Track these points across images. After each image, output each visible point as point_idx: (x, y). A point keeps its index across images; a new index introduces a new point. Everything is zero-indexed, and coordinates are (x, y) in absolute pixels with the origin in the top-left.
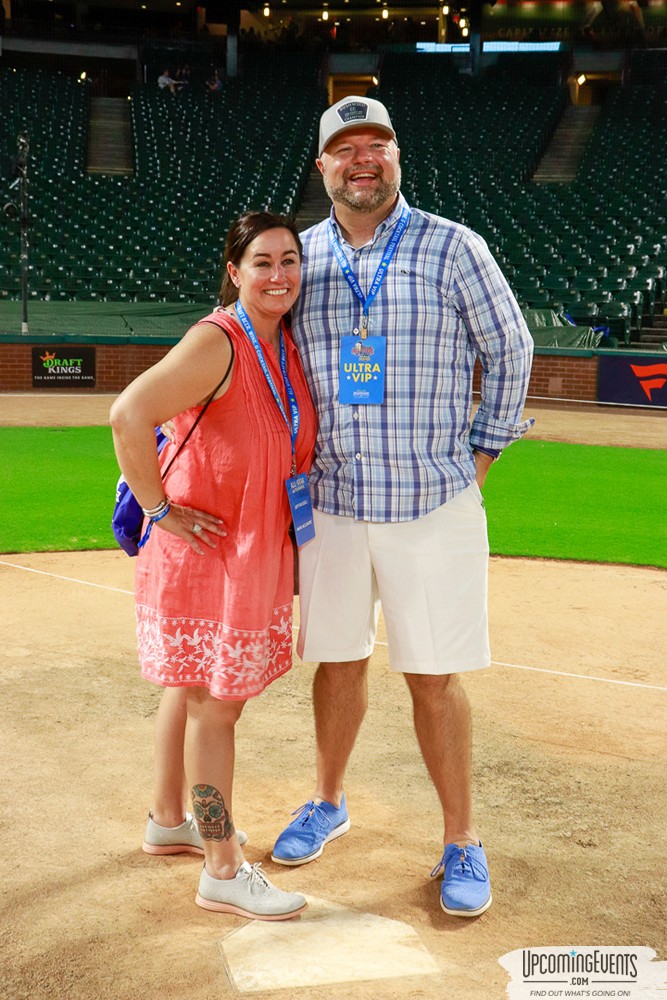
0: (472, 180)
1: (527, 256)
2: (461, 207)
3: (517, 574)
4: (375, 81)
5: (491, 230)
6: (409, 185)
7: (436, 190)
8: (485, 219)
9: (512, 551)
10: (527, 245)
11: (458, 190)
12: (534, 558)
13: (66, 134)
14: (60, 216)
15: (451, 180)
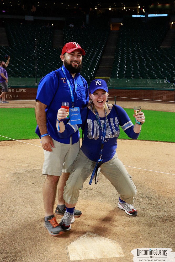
0: (145, 48)
1: (158, 66)
2: (142, 54)
3: (153, 145)
4: (122, 24)
5: (150, 59)
6: (130, 49)
7: (136, 50)
8: (148, 57)
9: (152, 139)
10: (158, 63)
11: (142, 50)
12: (157, 141)
13: (48, 38)
14: (46, 58)
15: (140, 48)
